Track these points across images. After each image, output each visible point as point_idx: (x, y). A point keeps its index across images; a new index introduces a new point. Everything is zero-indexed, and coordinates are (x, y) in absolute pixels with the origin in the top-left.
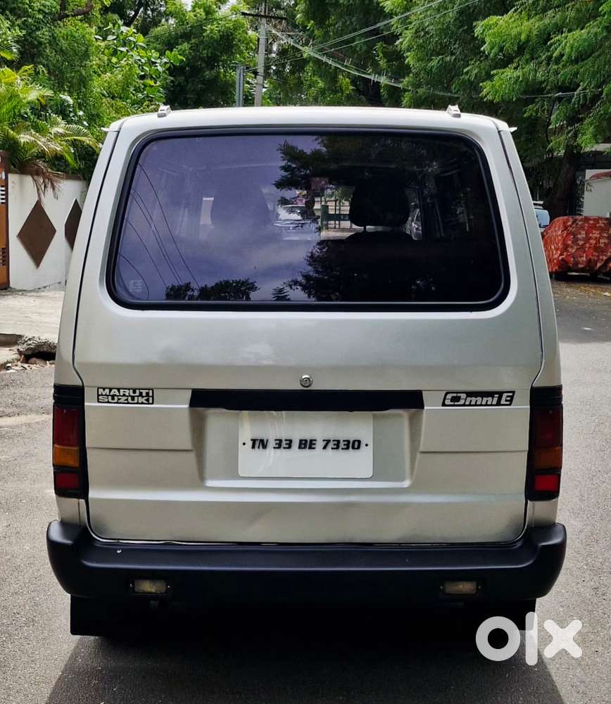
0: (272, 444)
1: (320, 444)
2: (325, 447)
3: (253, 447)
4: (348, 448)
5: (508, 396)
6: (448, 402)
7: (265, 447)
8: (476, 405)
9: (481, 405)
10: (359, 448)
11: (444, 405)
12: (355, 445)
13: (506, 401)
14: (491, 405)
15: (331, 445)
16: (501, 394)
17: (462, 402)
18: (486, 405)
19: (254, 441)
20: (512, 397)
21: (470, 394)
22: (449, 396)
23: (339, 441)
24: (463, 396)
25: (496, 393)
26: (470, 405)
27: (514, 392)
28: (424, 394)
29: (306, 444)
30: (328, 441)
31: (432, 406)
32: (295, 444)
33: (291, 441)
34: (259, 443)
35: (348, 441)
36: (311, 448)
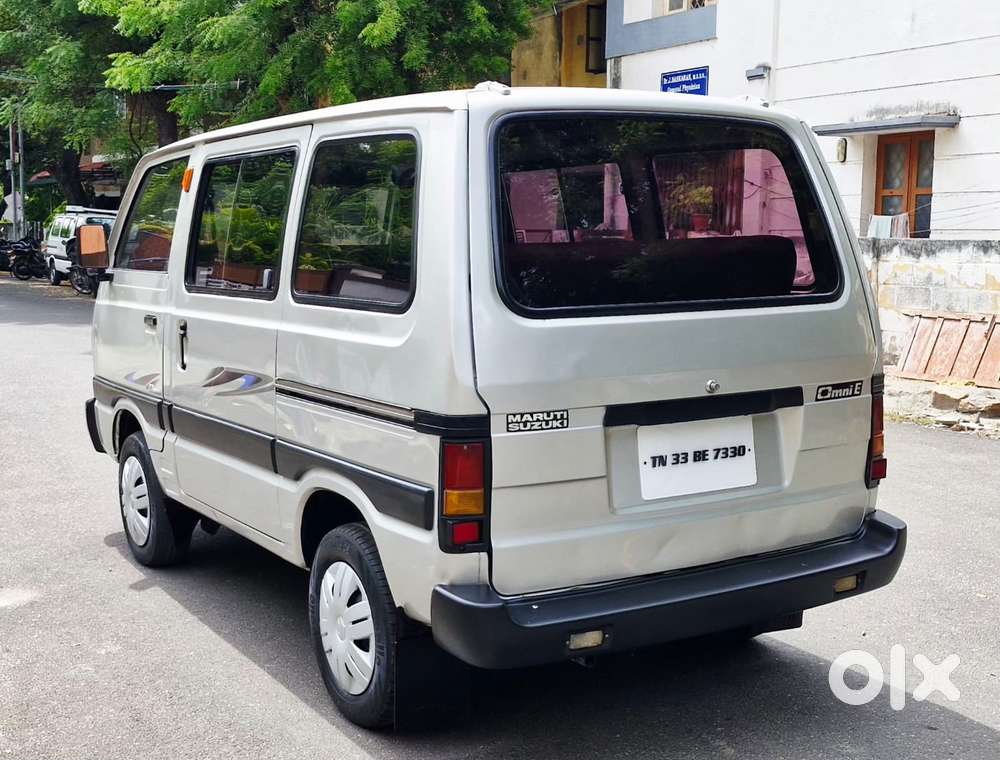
0: (670, 460)
2: (716, 457)
3: (654, 466)
4: (734, 456)
5: (858, 386)
6: (820, 397)
7: (664, 464)
8: (838, 398)
9: (842, 397)
10: (743, 454)
11: (817, 400)
12: (739, 451)
13: (858, 391)
14: (848, 396)
15: (721, 455)
16: (854, 384)
17: (828, 396)
18: (845, 396)
19: (654, 458)
20: (861, 387)
21: (836, 387)
22: (820, 391)
23: (727, 449)
24: (830, 389)
25: (851, 383)
26: (834, 398)
27: (862, 381)
28: (804, 390)
29: (700, 456)
30: (717, 450)
31: (809, 401)
32: (691, 457)
33: (686, 454)
34: (659, 461)
35: (735, 448)
36: (704, 459)
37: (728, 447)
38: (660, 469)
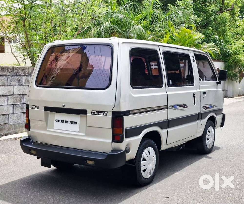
0: (60, 121)
1: (69, 122)
2: (70, 123)
3: (57, 122)
4: (74, 124)
5: (106, 113)
6: (92, 113)
7: (59, 122)
8: (98, 115)
9: (100, 115)
10: (76, 124)
11: (91, 114)
12: (76, 123)
13: (106, 114)
14: (102, 115)
15: (71, 123)
16: (104, 112)
17: (95, 114)
18: (101, 115)
19: (57, 120)
20: (107, 113)
21: (97, 112)
22: (93, 112)
23: (73, 122)
24: (96, 112)
25: (103, 112)
27: (107, 112)
28: (87, 111)
29: (67, 122)
30: (71, 122)
31: (89, 114)
32: (64, 122)
33: (64, 121)
34: (58, 121)
35: (74, 122)
36: (67, 123)
37: (73, 121)
38: (58, 123)
